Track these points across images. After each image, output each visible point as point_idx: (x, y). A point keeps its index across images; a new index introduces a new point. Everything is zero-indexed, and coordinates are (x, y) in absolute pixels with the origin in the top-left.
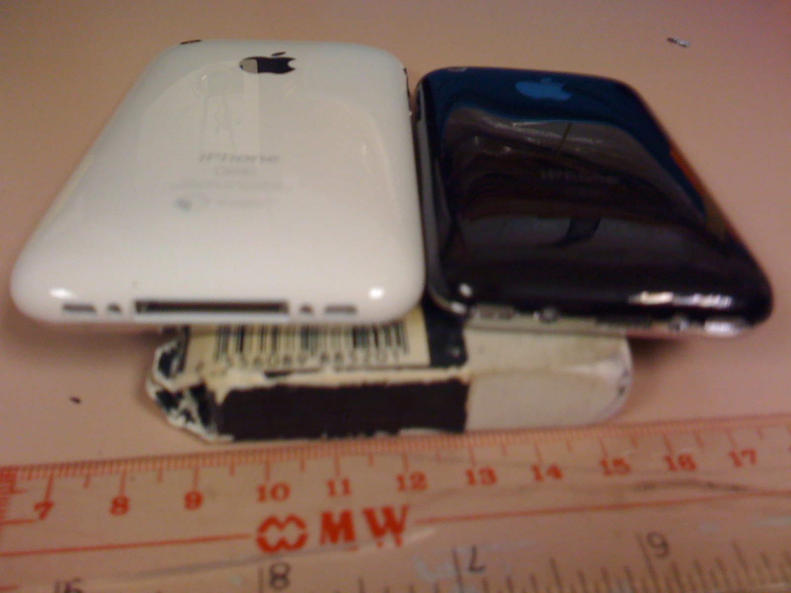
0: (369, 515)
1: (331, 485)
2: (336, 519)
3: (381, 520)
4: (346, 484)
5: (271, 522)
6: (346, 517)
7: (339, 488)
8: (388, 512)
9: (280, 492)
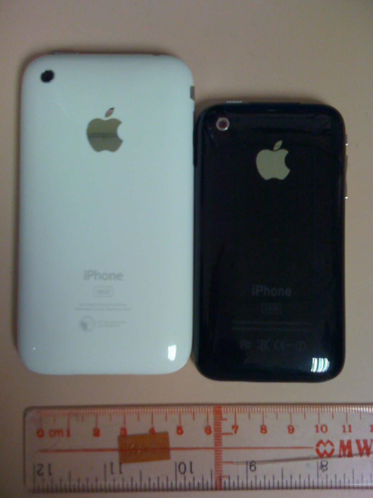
0: (358, 442)
1: (344, 427)
2: (345, 443)
3: (362, 445)
4: (350, 427)
5: (321, 442)
6: (349, 442)
7: (347, 429)
8: (365, 442)
9: (324, 429)
